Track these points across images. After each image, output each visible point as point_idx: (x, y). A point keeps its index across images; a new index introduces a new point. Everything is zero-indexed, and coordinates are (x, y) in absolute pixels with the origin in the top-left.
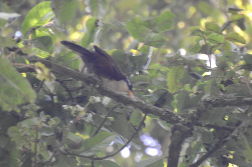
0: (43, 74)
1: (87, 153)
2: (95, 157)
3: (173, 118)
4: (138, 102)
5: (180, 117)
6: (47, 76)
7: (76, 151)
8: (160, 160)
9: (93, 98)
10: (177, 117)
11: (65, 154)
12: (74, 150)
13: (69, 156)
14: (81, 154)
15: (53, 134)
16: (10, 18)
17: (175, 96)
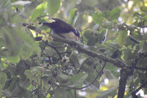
0: (46, 37)
1: (71, 85)
2: (76, 88)
3: (121, 64)
4: (101, 56)
5: (125, 64)
6: (48, 38)
7: (65, 84)
8: (115, 90)
9: (74, 51)
10: (123, 64)
11: (59, 86)
12: (64, 84)
13: (61, 87)
14: (68, 86)
15: (51, 75)
16: (25, 5)
17: (123, 52)
